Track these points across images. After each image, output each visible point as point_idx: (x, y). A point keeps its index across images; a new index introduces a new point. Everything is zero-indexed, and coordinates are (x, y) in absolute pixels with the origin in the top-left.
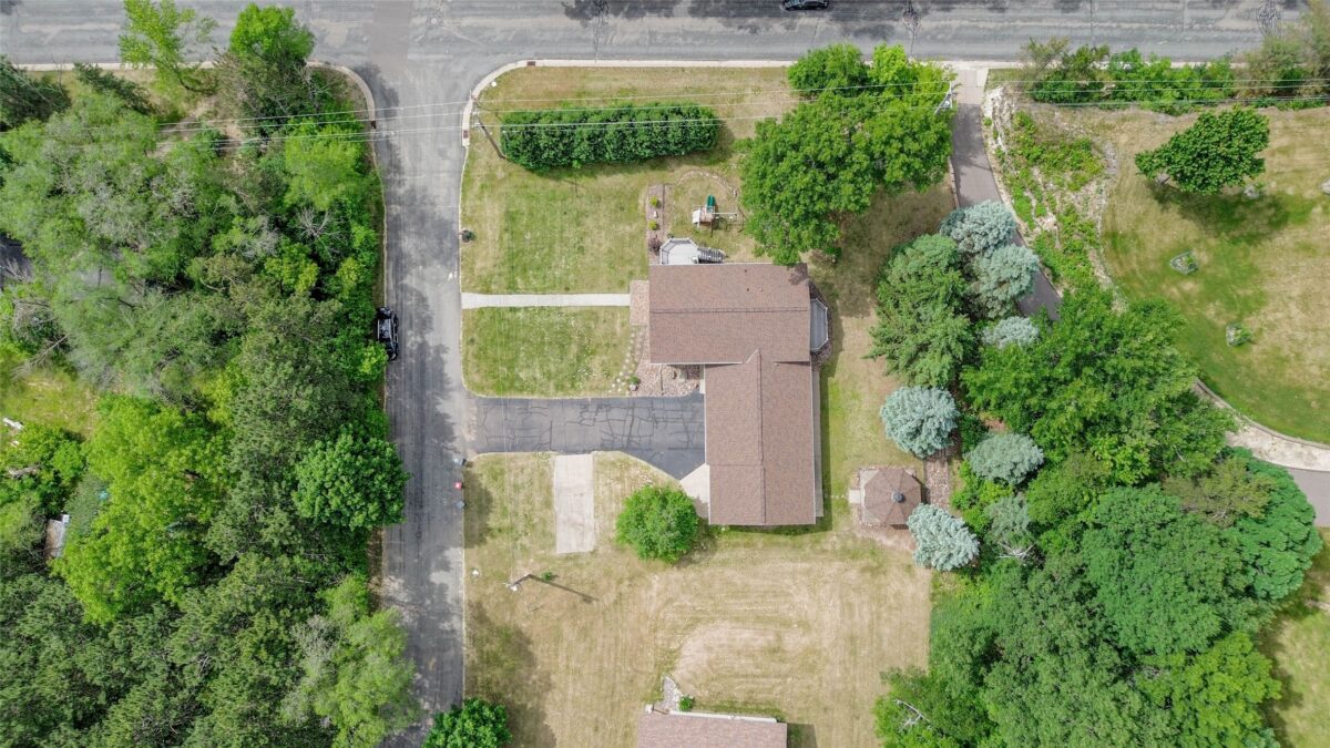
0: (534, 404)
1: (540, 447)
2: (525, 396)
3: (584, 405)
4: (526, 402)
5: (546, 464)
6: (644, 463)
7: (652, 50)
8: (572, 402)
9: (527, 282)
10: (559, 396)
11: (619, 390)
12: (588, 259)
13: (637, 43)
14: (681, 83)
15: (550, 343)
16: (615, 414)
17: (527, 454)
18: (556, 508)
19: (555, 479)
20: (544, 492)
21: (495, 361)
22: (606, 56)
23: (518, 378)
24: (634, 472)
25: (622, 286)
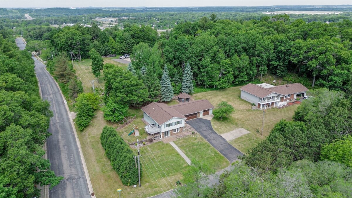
0: (219, 150)
1: (229, 144)
2: (218, 152)
3: (209, 140)
4: (220, 152)
5: (232, 142)
6: (212, 126)
7: (78, 163)
8: (210, 143)
9: (183, 164)
10: (210, 145)
11: (198, 135)
12: (164, 153)
13: (76, 168)
14: (90, 150)
15: (198, 152)
16: (205, 134)
17: (234, 146)
18: (240, 136)
19: (234, 138)
20: (239, 139)
21: (215, 162)
22: (83, 174)
23: (215, 155)
24: (216, 127)
25: (168, 144)
